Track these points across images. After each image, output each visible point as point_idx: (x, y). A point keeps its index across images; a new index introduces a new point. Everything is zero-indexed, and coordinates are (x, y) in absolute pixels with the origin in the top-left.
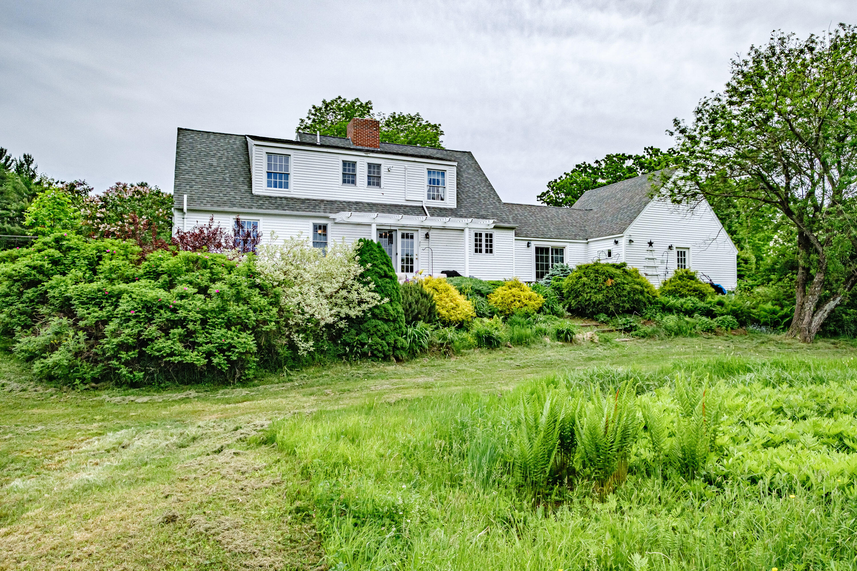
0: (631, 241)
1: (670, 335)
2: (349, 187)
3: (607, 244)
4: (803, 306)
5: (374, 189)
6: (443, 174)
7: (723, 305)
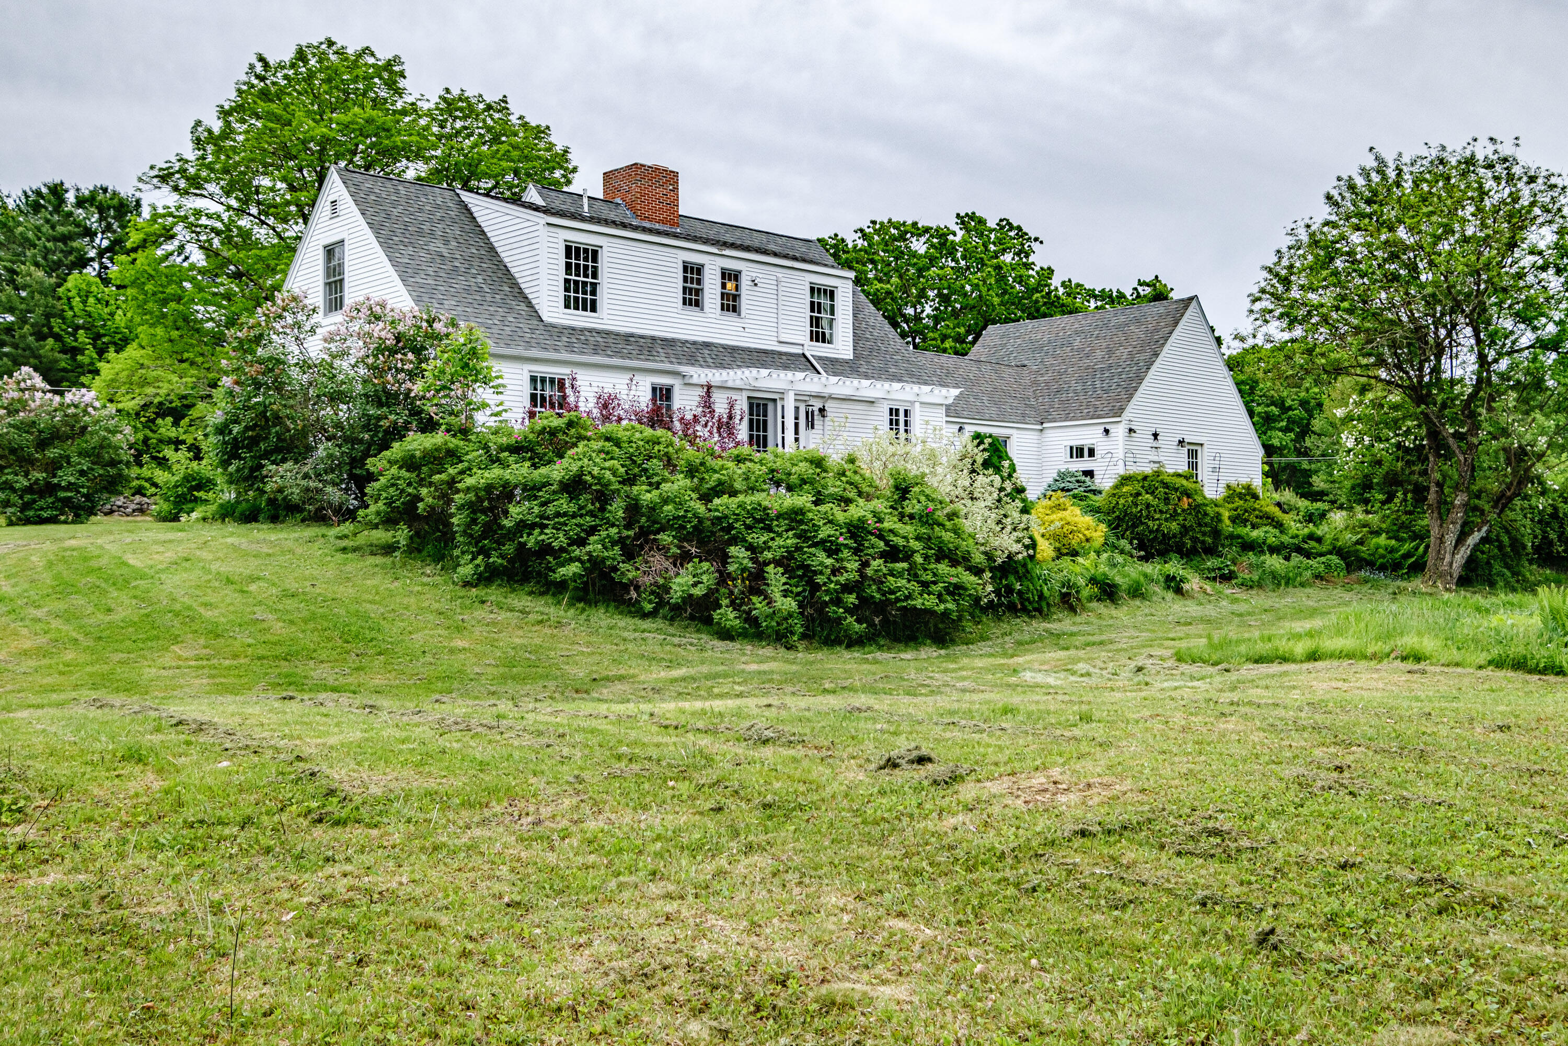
0: (1131, 430)
1: (1279, 585)
2: (692, 312)
3: (1088, 435)
4: (1441, 540)
5: (730, 317)
6: (831, 294)
7: (1319, 540)
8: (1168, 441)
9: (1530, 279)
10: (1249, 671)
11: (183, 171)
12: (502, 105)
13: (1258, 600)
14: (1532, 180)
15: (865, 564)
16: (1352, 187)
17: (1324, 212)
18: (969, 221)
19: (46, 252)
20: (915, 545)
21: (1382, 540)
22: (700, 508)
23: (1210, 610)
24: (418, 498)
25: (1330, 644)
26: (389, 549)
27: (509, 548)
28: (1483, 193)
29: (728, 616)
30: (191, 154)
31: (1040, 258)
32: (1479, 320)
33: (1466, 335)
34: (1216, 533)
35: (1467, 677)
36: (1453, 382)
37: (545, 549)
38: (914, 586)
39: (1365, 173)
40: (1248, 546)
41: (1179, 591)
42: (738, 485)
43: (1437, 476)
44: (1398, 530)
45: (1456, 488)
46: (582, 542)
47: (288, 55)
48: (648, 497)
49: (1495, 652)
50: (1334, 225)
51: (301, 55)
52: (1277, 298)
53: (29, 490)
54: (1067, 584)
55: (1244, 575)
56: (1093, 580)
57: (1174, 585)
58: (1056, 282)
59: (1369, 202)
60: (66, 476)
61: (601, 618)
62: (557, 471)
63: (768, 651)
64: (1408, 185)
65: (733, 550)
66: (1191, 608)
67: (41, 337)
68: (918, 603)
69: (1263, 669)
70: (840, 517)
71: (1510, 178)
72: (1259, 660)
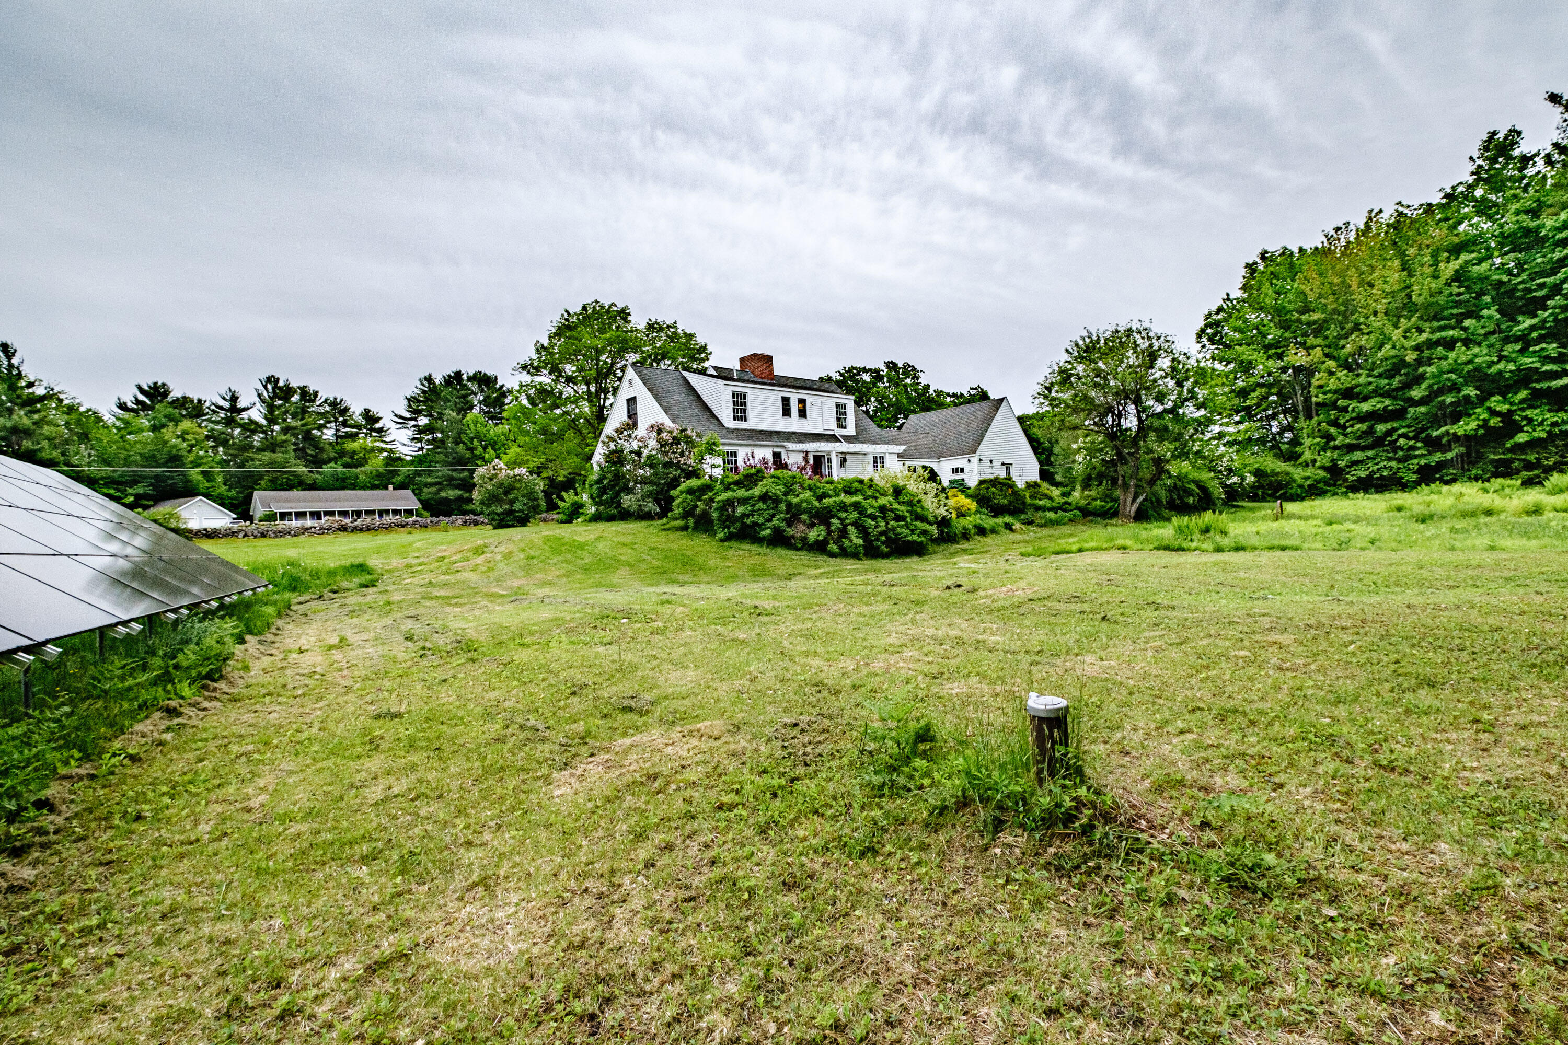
0: (980, 460)
1: (1054, 525)
2: (786, 419)
3: (960, 462)
4: (1125, 500)
5: (803, 421)
6: (844, 406)
7: (1070, 504)
8: (997, 464)
9: (1160, 382)
10: (1054, 557)
11: (532, 365)
12: (674, 325)
13: (1045, 532)
14: (1159, 338)
15: (887, 523)
16: (1077, 345)
17: (1066, 357)
18: (892, 365)
19: (456, 403)
20: (907, 514)
21: (1098, 502)
22: (816, 503)
23: (1026, 537)
24: (697, 506)
25: (1086, 545)
26: (685, 528)
27: (738, 525)
28: (1136, 345)
29: (833, 547)
30: (535, 356)
31: (923, 380)
32: (1137, 401)
33: (1131, 408)
34: (1024, 503)
35: (1146, 553)
36: (1127, 430)
37: (755, 524)
38: (908, 531)
39: (1083, 339)
40: (1038, 508)
41: (1011, 530)
42: (831, 493)
43: (1121, 472)
44: (1105, 498)
45: (1131, 477)
46: (770, 520)
47: (578, 309)
48: (795, 500)
49: (1156, 544)
50: (1069, 362)
51: (584, 308)
52: (1046, 397)
53: (502, 513)
54: (964, 528)
55: (1038, 521)
56: (975, 526)
57: (1008, 527)
58: (931, 391)
59: (1085, 351)
60: (518, 506)
61: (782, 552)
62: (757, 491)
63: (852, 561)
64: (1102, 342)
65: (833, 520)
66: (1017, 537)
67: (457, 443)
68: (910, 538)
69: (1061, 556)
70: (875, 504)
71: (1149, 338)
72: (1057, 553)
